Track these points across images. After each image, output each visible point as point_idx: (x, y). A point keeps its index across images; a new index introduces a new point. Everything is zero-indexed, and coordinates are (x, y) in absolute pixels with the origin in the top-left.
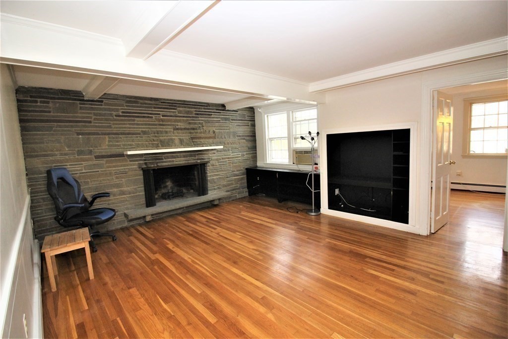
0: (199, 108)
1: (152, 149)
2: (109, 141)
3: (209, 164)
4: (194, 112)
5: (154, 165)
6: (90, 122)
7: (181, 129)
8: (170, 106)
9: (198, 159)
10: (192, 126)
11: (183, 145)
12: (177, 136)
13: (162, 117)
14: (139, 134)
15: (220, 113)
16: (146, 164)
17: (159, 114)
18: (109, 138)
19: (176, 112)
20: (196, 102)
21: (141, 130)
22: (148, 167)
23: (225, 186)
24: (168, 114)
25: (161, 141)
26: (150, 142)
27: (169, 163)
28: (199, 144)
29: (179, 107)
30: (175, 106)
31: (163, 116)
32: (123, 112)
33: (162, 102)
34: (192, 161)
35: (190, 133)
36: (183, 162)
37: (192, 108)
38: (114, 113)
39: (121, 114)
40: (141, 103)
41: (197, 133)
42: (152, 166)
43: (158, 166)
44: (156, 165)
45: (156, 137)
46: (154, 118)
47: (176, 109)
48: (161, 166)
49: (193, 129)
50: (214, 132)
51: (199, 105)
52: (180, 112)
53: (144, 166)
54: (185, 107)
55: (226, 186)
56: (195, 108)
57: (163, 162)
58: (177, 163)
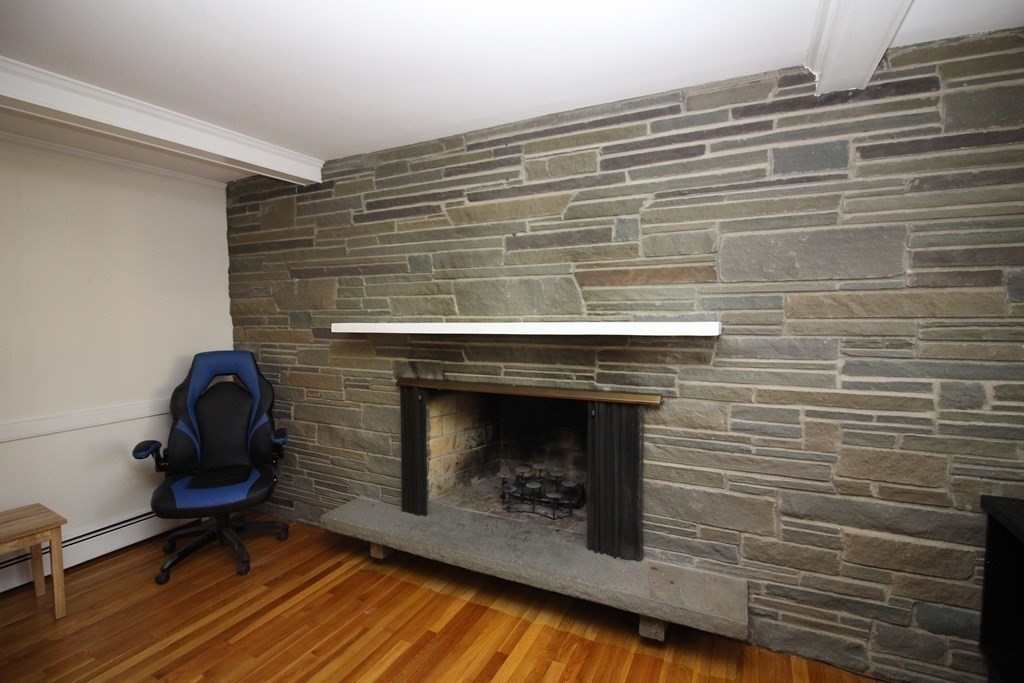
0: (628, 132)
1: (431, 321)
2: (340, 291)
3: (664, 414)
4: (599, 159)
5: (435, 373)
6: (310, 243)
7: (535, 242)
8: (497, 153)
9: (602, 378)
10: (582, 225)
11: (540, 312)
12: (515, 273)
13: (468, 204)
14: (403, 268)
15: (768, 125)
16: (413, 365)
17: (459, 194)
18: (340, 283)
19: (516, 174)
20: (612, 107)
21: (407, 255)
22: (418, 379)
23: (759, 554)
24: (490, 186)
25: (461, 293)
26: (429, 297)
27: (482, 378)
28: (612, 307)
29: (530, 149)
30: (517, 149)
31: (473, 198)
32: (370, 206)
33: (470, 148)
34: (573, 382)
35: (575, 256)
36: (534, 381)
37: (588, 139)
38: (353, 212)
39: (366, 212)
40: (415, 167)
41: (606, 253)
42: (430, 377)
43: (446, 381)
44: (440, 377)
45: (445, 276)
46: (444, 209)
47: (517, 162)
48: (456, 382)
49: (589, 236)
50: (708, 241)
51: (626, 119)
52: (533, 172)
53: (409, 374)
54: (557, 145)
55: (771, 560)
56: (602, 137)
57: (461, 370)
58: (509, 380)
